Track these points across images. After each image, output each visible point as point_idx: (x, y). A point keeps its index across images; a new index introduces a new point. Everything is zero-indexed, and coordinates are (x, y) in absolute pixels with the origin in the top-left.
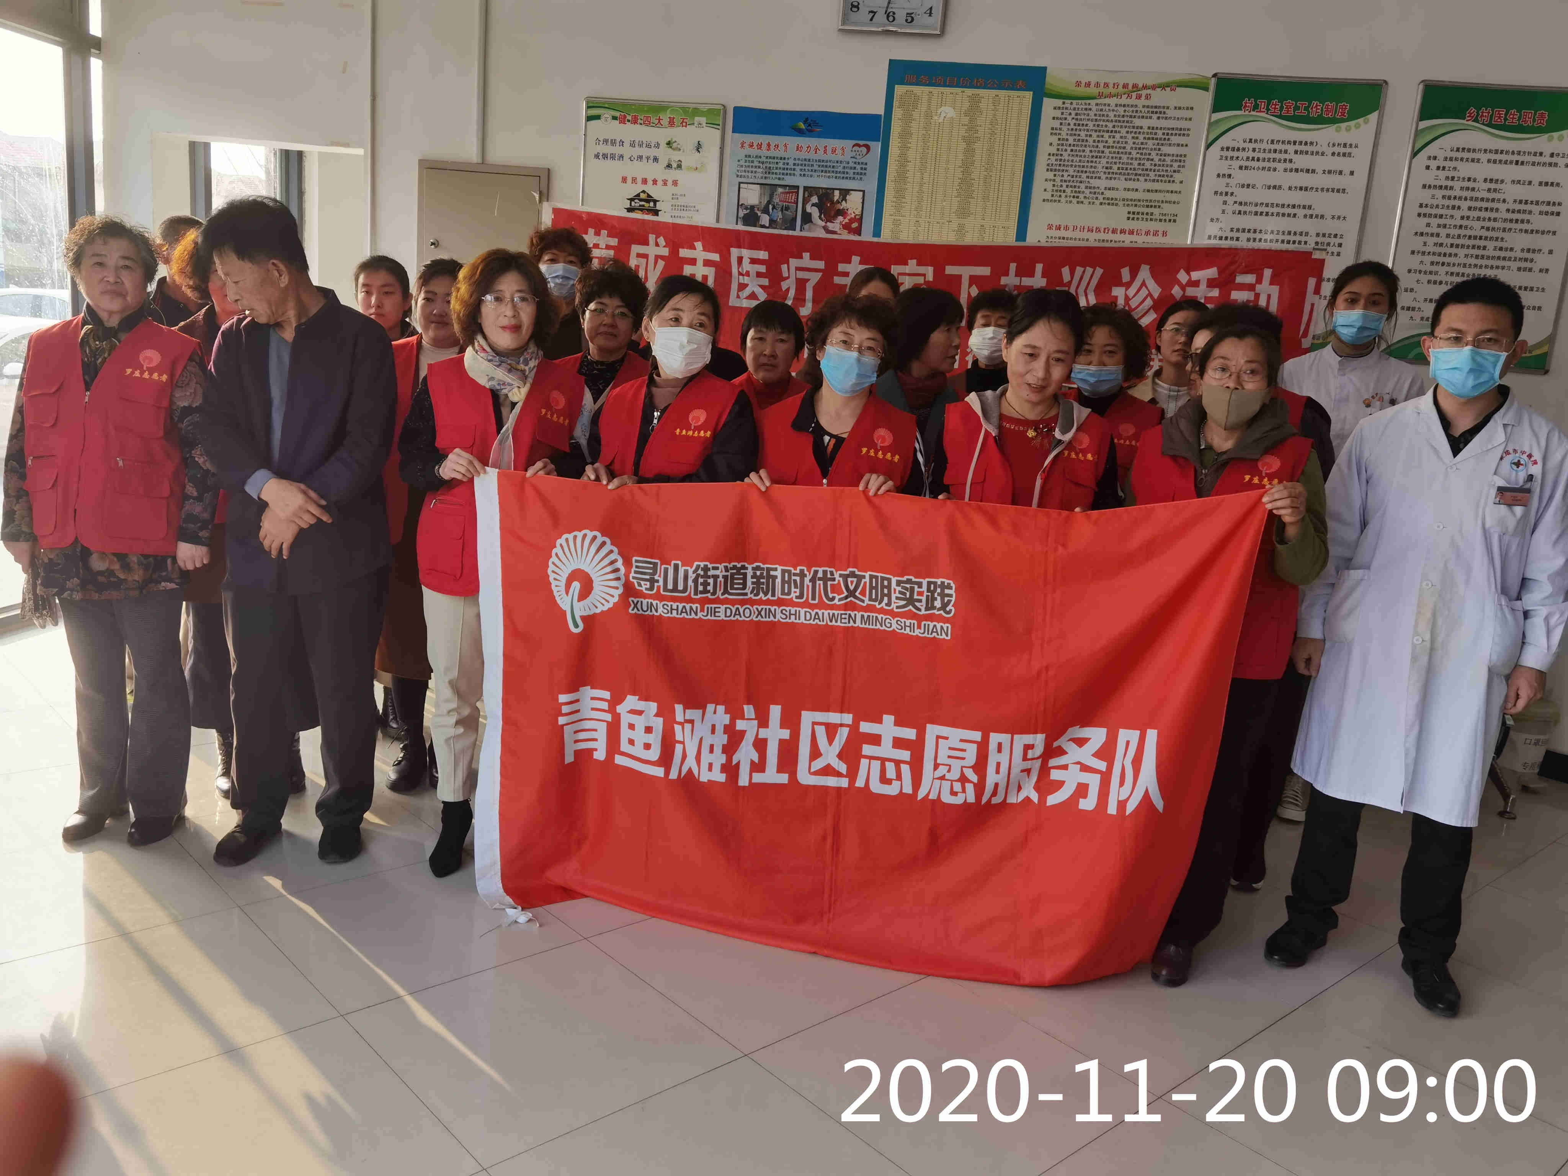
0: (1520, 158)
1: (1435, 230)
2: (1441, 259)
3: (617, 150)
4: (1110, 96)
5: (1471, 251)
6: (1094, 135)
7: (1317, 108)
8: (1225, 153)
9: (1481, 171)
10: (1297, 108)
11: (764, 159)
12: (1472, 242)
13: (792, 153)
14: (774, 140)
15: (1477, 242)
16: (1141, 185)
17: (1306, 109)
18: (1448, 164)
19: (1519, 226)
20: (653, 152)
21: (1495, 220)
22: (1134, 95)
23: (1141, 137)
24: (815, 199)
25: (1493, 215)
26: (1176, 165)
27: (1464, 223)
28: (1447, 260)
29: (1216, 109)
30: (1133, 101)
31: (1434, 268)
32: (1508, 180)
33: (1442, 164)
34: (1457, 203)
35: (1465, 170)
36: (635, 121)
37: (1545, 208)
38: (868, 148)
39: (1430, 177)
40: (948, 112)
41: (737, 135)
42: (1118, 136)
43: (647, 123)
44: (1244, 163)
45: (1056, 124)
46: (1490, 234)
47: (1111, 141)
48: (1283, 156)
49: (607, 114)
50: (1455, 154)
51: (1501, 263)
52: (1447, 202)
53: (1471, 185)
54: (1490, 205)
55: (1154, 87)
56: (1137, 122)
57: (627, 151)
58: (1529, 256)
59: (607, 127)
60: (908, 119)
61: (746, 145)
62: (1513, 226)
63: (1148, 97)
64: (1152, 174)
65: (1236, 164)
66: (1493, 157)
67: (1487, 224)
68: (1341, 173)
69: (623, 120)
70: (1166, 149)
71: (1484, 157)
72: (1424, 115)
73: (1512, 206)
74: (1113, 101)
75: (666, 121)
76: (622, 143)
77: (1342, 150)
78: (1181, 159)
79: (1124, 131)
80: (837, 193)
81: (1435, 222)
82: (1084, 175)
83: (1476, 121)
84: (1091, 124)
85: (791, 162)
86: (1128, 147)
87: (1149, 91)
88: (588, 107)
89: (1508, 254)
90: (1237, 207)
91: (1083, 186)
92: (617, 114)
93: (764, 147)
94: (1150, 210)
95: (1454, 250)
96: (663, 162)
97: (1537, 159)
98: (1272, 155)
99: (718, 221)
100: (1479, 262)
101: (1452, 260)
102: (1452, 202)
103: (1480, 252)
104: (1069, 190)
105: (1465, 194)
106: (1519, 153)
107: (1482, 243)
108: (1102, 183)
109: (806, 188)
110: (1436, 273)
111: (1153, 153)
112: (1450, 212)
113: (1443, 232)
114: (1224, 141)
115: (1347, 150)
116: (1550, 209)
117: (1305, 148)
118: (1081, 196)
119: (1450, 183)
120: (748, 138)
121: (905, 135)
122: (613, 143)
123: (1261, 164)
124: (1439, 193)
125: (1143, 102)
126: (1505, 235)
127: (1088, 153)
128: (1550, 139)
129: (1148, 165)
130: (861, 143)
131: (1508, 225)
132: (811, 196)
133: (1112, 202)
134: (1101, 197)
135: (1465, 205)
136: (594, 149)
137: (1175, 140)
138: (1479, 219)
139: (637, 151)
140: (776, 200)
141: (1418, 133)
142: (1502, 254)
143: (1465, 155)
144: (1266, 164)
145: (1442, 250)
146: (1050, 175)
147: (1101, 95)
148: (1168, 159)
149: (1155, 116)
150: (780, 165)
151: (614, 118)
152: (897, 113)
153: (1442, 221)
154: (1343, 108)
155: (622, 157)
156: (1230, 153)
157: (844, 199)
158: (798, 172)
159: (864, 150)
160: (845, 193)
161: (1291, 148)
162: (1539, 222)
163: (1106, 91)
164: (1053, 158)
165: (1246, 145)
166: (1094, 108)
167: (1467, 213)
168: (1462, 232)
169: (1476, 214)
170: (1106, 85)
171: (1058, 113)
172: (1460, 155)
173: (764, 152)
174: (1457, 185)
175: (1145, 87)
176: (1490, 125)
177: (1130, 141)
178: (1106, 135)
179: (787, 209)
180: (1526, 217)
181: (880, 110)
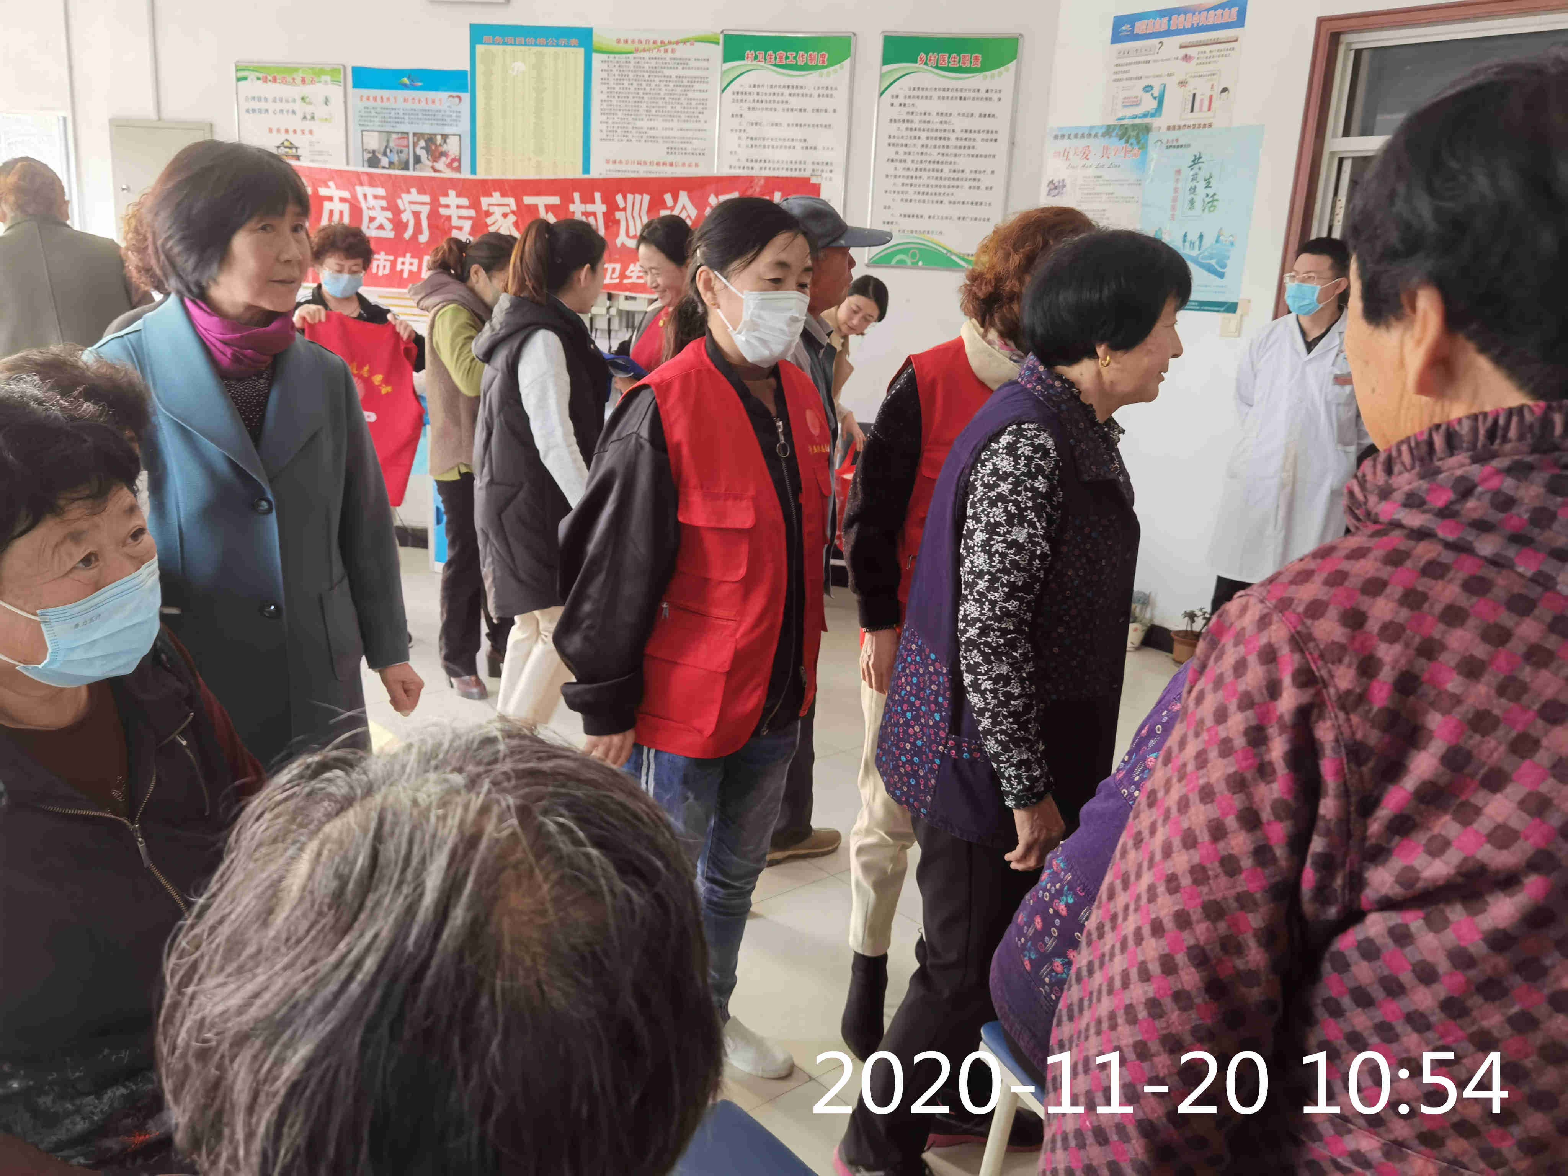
0: (963, 94)
1: (903, 157)
2: (909, 181)
3: (263, 105)
4: (644, 50)
5: (931, 174)
6: (635, 83)
7: (803, 58)
8: (735, 97)
9: (934, 106)
10: (787, 58)
11: (379, 110)
12: (932, 166)
13: (400, 104)
14: (386, 93)
15: (936, 166)
16: (675, 124)
17: (795, 58)
18: (908, 101)
19: (967, 151)
20: (290, 106)
21: (948, 147)
22: (662, 49)
23: (671, 84)
24: (422, 143)
25: (945, 143)
26: (700, 107)
27: (925, 150)
28: (914, 181)
29: (725, 60)
30: (662, 54)
31: (905, 188)
32: (955, 113)
33: (903, 101)
34: (917, 134)
35: (922, 106)
36: (275, 80)
37: (985, 136)
38: (459, 98)
39: (895, 113)
40: (519, 66)
41: (357, 90)
42: (653, 84)
43: (284, 81)
44: (752, 105)
45: (605, 75)
46: (945, 159)
47: (648, 88)
48: (780, 98)
49: (252, 75)
50: (912, 93)
51: (956, 183)
52: (909, 133)
53: (927, 118)
54: (943, 135)
55: (677, 43)
56: (667, 72)
57: (270, 106)
58: (978, 176)
59: (253, 87)
60: (489, 73)
61: (364, 99)
62: (962, 151)
63: (673, 51)
64: (683, 115)
65: (745, 106)
66: (942, 94)
67: (942, 151)
68: (826, 111)
69: (265, 80)
70: (691, 95)
71: (936, 94)
72: (886, 61)
73: (961, 135)
74: (646, 55)
75: (298, 80)
76: (266, 99)
77: (825, 92)
78: (703, 102)
79: (657, 79)
80: (439, 138)
81: (902, 150)
82: (630, 118)
83: (926, 64)
84: (631, 75)
85: (401, 112)
86: (662, 93)
87: (674, 46)
88: (237, 70)
89: (960, 175)
90: (750, 142)
91: (630, 126)
92: (261, 75)
93: (379, 99)
94: (683, 146)
95: (918, 174)
96: (300, 115)
97: (976, 95)
98: (772, 98)
99: (348, 164)
100: (939, 182)
101: (918, 181)
102: (913, 133)
103: (939, 175)
104: (619, 130)
105: (923, 126)
106: (961, 90)
107: (939, 167)
108: (645, 124)
109: (414, 134)
110: (907, 192)
111: (683, 98)
112: (914, 142)
113: (909, 158)
114: (735, 86)
115: (829, 92)
116: (990, 136)
117: (796, 91)
118: (630, 136)
119: (910, 117)
120: (366, 92)
121: (488, 88)
122: (259, 99)
123: (764, 105)
124: (904, 126)
125: (670, 55)
126: (957, 159)
127: (630, 99)
128: (985, 77)
129: (678, 108)
130: (455, 94)
131: (958, 151)
132: (418, 140)
133: (653, 139)
134: (645, 136)
135: (924, 135)
136: (245, 105)
137: (697, 86)
138: (935, 147)
139: (279, 106)
140: (392, 144)
141: (882, 76)
142: (955, 175)
143: (920, 93)
144: (769, 106)
145: (910, 173)
146: (604, 118)
147: (637, 50)
148: (694, 102)
149: (680, 67)
150: (392, 115)
151: (258, 79)
152: (480, 68)
153: (907, 150)
154: (823, 56)
155: (267, 111)
156: (740, 97)
157: (445, 142)
158: (407, 120)
159: (457, 100)
160: (445, 137)
161: (787, 92)
162: (982, 147)
163: (641, 47)
164: (605, 104)
165: (752, 90)
166: (633, 61)
167: (925, 142)
168: (924, 158)
169: (934, 142)
170: (640, 42)
171: (605, 66)
172: (916, 93)
173: (378, 104)
174: (916, 118)
175: (670, 43)
176: (937, 67)
177: (664, 88)
178: (644, 84)
179: (401, 152)
180: (971, 144)
181: (467, 67)
